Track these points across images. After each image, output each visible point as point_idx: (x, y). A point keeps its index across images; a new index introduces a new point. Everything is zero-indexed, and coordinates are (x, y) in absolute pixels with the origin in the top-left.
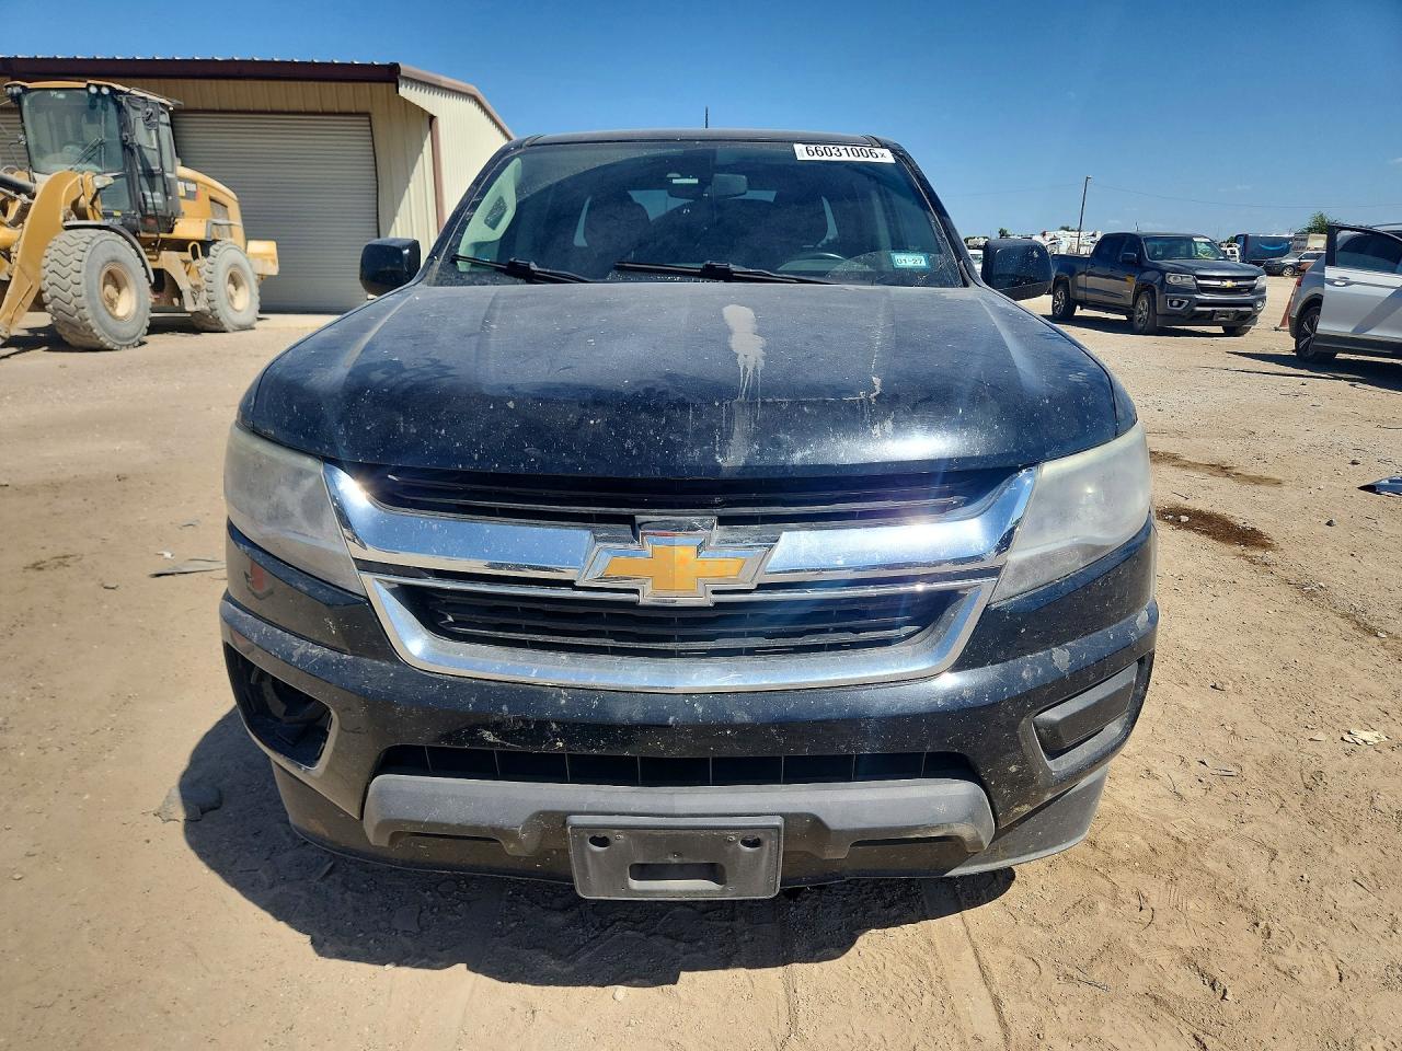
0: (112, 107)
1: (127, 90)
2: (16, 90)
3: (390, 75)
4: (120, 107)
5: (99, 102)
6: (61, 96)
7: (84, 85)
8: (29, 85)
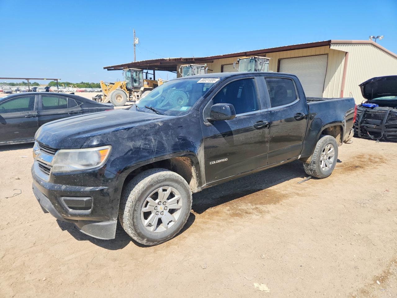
0: (254, 61)
1: (258, 57)
2: (238, 60)
3: (328, 43)
4: (256, 61)
5: (252, 60)
6: (245, 60)
7: (250, 57)
8: (241, 58)
